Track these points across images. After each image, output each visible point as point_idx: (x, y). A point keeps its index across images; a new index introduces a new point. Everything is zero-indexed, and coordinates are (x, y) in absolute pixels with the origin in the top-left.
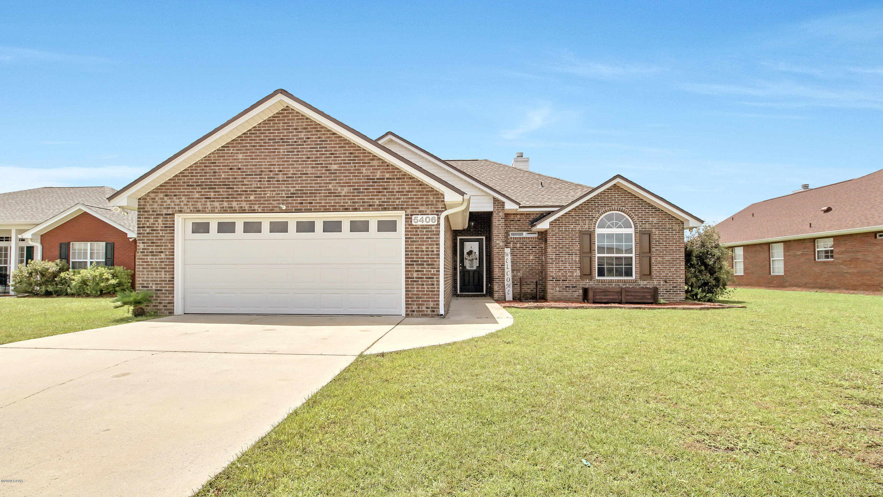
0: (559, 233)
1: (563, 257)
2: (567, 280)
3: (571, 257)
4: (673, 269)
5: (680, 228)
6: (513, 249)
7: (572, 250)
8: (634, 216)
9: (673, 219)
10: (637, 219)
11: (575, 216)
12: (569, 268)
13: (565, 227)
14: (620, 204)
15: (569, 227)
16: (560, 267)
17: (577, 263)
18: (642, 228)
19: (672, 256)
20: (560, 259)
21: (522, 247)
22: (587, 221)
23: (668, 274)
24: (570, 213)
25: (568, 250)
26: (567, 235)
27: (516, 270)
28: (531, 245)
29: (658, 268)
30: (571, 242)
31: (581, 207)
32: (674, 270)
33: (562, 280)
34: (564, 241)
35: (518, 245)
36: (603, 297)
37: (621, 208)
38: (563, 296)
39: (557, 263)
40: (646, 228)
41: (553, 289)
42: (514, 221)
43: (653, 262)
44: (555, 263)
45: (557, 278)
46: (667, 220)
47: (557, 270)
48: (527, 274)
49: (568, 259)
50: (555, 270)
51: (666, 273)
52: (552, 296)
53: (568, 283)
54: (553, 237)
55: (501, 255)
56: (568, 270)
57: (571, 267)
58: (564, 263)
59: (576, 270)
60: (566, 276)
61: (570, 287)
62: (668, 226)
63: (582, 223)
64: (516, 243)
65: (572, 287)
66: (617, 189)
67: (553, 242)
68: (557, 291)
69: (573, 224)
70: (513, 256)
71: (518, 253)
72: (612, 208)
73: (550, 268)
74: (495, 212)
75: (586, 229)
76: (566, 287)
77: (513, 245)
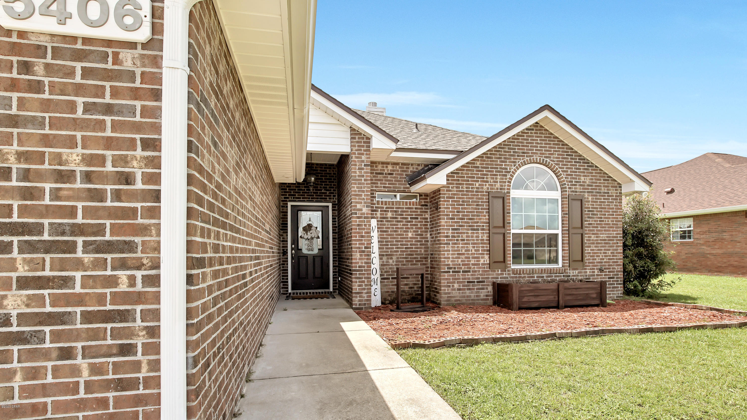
0: (459, 195)
1: (464, 233)
2: (469, 271)
3: (477, 233)
4: (610, 252)
5: (617, 193)
6: (381, 221)
7: (477, 222)
8: (561, 172)
9: (608, 180)
10: (566, 178)
11: (482, 167)
12: (473, 252)
13: (466, 184)
14: (543, 154)
15: (473, 185)
16: (459, 250)
17: (485, 243)
18: (571, 192)
19: (608, 234)
20: (459, 236)
21: (396, 218)
22: (498, 177)
23: (604, 259)
24: (474, 163)
25: (472, 223)
26: (470, 198)
27: (386, 255)
28: (409, 215)
29: (591, 250)
30: (476, 209)
31: (491, 154)
32: (610, 254)
33: (463, 272)
34: (465, 208)
35: (390, 215)
36: (533, 299)
37: (545, 159)
38: (464, 297)
39: (455, 244)
40: (576, 192)
41: (449, 286)
42: (383, 174)
43: (586, 241)
44: (453, 244)
45: (455, 268)
46: (602, 181)
47: (454, 254)
48: (403, 261)
49: (472, 237)
50: (452, 254)
51: (601, 257)
52: (448, 297)
53: (472, 275)
54: (449, 201)
55: (364, 229)
56: (472, 254)
57: (475, 250)
58: (466, 244)
59: (483, 254)
60: (469, 264)
61: (474, 282)
62: (603, 190)
63: (492, 180)
64: (385, 211)
65: (478, 282)
66: (540, 130)
67: (449, 208)
68: (454, 290)
69: (478, 181)
70: (381, 231)
71: (389, 228)
72: (533, 159)
73: (444, 251)
74: (355, 154)
75: (497, 189)
76: (468, 282)
77: (381, 214)
